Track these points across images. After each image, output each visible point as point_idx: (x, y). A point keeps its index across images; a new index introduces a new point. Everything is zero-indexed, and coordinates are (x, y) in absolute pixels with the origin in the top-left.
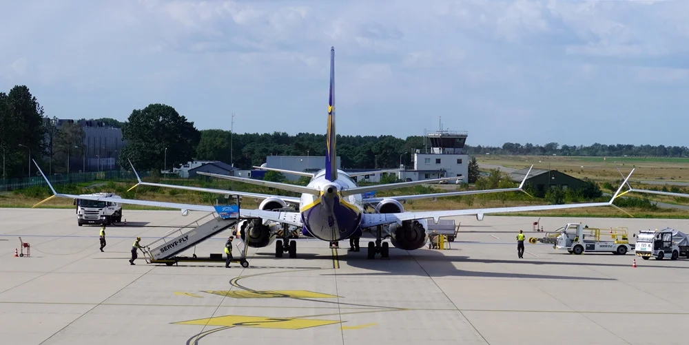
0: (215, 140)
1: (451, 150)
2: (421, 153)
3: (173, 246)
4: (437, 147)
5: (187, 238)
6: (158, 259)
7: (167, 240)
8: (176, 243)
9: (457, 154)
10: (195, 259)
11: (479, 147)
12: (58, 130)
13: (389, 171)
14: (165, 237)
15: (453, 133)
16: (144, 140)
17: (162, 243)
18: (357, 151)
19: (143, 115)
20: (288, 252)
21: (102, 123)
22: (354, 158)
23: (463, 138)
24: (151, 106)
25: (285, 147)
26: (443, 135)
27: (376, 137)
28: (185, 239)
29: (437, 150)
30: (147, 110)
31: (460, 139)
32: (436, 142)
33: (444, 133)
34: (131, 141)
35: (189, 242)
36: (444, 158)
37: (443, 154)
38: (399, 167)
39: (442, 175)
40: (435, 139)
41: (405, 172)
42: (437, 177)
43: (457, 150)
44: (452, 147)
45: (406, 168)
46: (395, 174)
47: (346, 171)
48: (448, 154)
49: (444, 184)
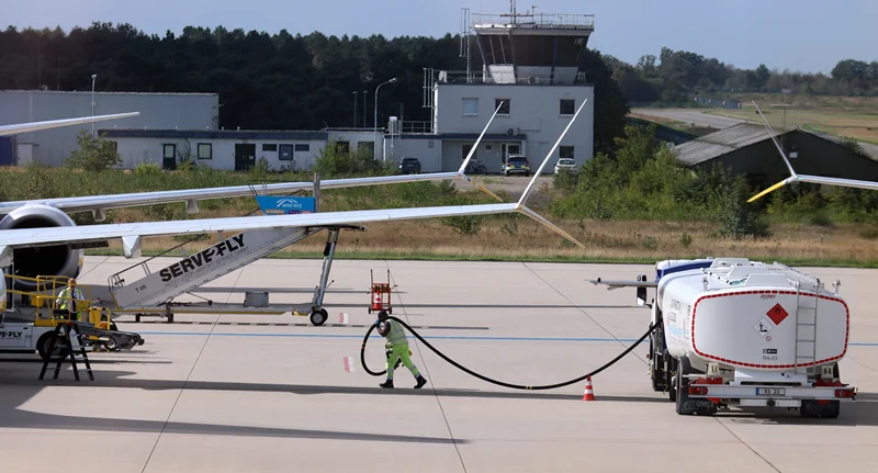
1: (545, 71)
2: (453, 80)
4: (499, 62)
9: (561, 84)
11: (763, 71)
13: (356, 138)
15: (557, 21)
26: (517, 27)
29: (502, 73)
31: (572, 39)
32: (497, 46)
33: (520, 20)
36: (519, 97)
37: (517, 84)
38: (384, 123)
39: (514, 150)
40: (495, 38)
41: (400, 140)
42: (499, 155)
43: (561, 71)
44: (546, 64)
45: (406, 128)
46: (371, 145)
47: (224, 136)
48: (533, 83)
49: (520, 174)
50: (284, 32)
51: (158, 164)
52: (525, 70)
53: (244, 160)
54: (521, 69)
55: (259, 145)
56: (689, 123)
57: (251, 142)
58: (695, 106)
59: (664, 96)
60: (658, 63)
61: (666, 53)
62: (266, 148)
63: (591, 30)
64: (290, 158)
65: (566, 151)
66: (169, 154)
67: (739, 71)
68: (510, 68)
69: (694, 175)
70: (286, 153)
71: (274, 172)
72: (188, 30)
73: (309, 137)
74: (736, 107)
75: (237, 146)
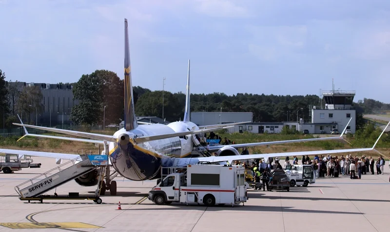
0: (159, 99)
1: (342, 106)
2: (317, 109)
3: (40, 187)
4: (330, 103)
5: (51, 180)
6: (27, 197)
7: (34, 182)
8: (42, 185)
9: (346, 109)
10: (56, 197)
12: (19, 92)
13: (291, 124)
14: (33, 179)
15: (345, 92)
16: (92, 99)
17: (30, 184)
18: (276, 108)
19: (90, 80)
20: (109, 191)
21: (70, 86)
22: (273, 114)
23: (351, 97)
24: (97, 72)
25: (221, 105)
26: (335, 94)
27: (303, 96)
28: (49, 181)
29: (331, 107)
30: (93, 75)
31: (349, 97)
32: (329, 99)
33: (335, 92)
34: (80, 101)
35: (53, 184)
36: (335, 113)
37: (335, 109)
38: (299, 120)
39: (334, 127)
40: (329, 97)
41: (303, 125)
42: (330, 129)
43: (347, 106)
44: (343, 104)
45: (305, 121)
46: (295, 126)
47: (255, 124)
48: (339, 109)
49: (336, 134)
50: (263, 94)
51: (238, 132)
52: (337, 106)
53: (261, 130)
54: (336, 105)
55: (265, 126)
56: (374, 119)
57: (263, 125)
58: (374, 114)
59: (365, 111)
60: (363, 102)
61: (365, 100)
62: (267, 127)
63: (354, 95)
64: (273, 130)
65: (348, 128)
66: (241, 129)
67: (385, 104)
68: (333, 105)
69: (387, 134)
70: (272, 129)
71: (270, 134)
72: (238, 94)
73: (278, 124)
74: (385, 114)
75: (259, 127)
